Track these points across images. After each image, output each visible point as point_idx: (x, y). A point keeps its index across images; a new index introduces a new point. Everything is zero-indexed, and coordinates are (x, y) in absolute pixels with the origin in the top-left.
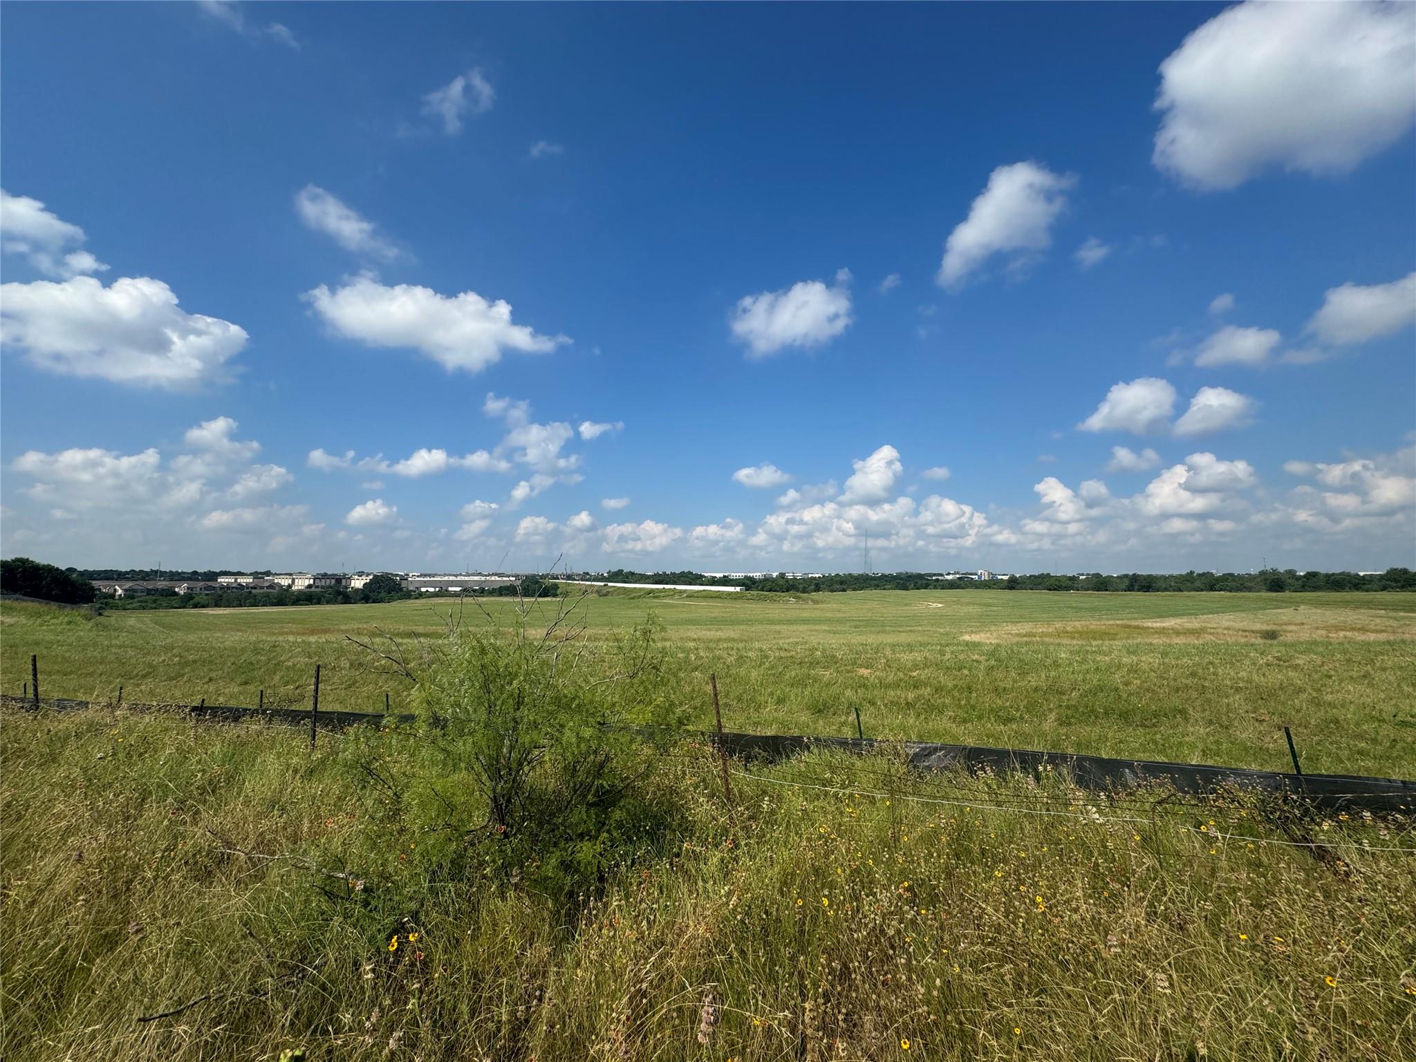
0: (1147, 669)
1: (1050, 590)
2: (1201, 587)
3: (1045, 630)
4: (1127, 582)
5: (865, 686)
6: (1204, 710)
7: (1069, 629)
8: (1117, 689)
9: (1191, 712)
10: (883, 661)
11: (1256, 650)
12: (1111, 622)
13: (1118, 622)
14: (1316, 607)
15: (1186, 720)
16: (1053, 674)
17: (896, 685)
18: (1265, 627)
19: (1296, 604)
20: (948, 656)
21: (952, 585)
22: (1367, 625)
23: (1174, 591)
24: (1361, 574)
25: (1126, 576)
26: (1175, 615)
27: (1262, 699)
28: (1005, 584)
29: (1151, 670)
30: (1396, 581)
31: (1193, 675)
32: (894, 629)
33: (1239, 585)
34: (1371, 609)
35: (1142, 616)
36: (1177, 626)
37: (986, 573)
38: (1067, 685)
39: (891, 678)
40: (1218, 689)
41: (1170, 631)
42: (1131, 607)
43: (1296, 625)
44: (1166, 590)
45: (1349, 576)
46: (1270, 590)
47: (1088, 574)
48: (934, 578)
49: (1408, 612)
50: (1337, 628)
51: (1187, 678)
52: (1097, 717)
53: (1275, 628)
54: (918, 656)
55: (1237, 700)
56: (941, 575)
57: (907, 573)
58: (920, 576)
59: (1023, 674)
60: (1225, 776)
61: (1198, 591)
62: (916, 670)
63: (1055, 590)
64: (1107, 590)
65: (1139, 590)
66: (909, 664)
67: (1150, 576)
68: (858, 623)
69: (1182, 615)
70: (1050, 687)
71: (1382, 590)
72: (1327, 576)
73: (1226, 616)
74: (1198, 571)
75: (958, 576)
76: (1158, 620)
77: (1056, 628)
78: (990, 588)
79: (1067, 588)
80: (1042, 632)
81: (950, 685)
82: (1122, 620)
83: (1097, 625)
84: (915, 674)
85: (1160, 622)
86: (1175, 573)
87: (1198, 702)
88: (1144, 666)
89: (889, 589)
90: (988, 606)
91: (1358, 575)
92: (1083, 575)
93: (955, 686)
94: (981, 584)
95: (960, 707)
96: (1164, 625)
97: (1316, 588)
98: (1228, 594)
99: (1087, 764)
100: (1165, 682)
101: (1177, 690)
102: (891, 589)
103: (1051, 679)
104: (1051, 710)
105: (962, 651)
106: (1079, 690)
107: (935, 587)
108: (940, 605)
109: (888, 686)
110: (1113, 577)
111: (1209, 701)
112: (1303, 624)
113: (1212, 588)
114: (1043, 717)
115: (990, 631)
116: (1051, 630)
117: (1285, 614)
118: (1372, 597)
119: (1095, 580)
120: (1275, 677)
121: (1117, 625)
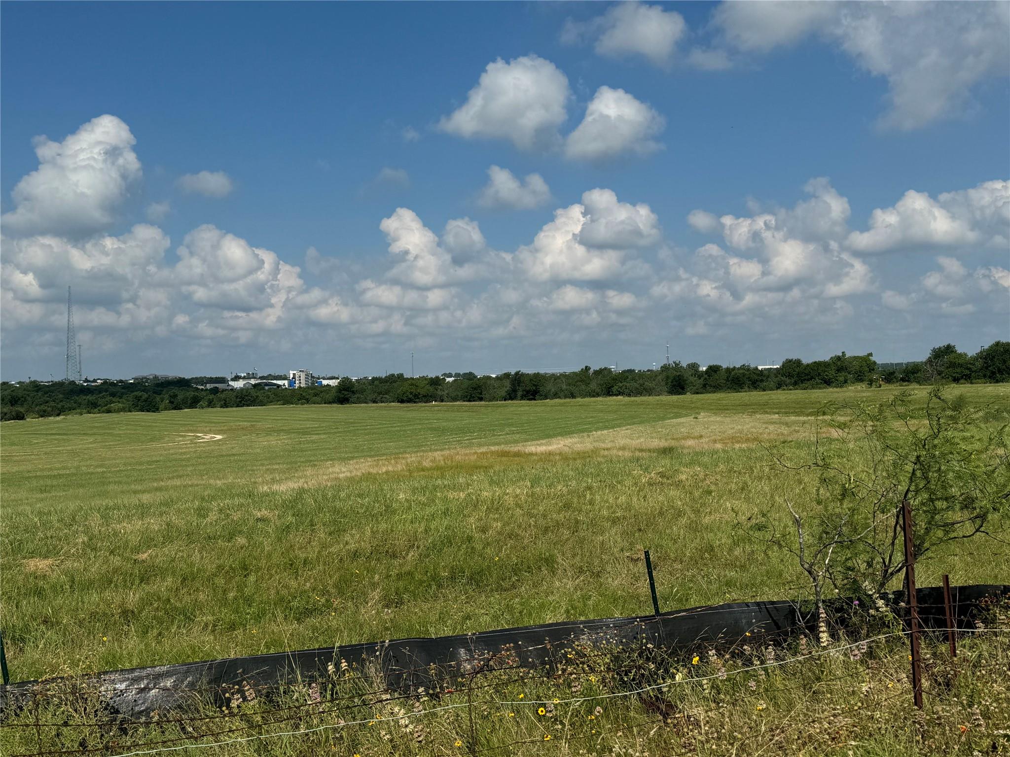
0: (512, 505)
1: (402, 401)
2: (598, 390)
3: (390, 468)
4: (507, 384)
5: (39, 593)
6: (574, 556)
7: (426, 464)
8: (470, 539)
9: (560, 560)
10: (82, 539)
11: (641, 466)
12: (483, 449)
13: (493, 448)
14: (715, 414)
15: (553, 572)
16: (383, 526)
17: (106, 582)
18: (663, 444)
19: (694, 410)
20: (212, 517)
21: (244, 399)
22: (761, 434)
23: (566, 397)
24: (760, 368)
25: (507, 375)
26: (566, 432)
27: (640, 530)
28: (333, 393)
29: (517, 505)
30: (790, 376)
31: (567, 506)
32: (125, 487)
33: (638, 386)
34: (767, 413)
35: (523, 436)
36: (566, 449)
37: (303, 376)
38: (401, 543)
39: (95, 569)
40: (593, 523)
41: (557, 458)
42: (512, 425)
43: (693, 438)
44: (556, 396)
45: (748, 370)
46: (671, 392)
47: (457, 375)
48: (209, 386)
49: (798, 415)
50: (734, 439)
51: (559, 513)
52: (440, 586)
53: (673, 443)
54: (155, 524)
55: (613, 536)
56: (223, 380)
57: (156, 377)
58: (182, 383)
59: (337, 531)
60: (579, 633)
61: (594, 396)
62: (149, 547)
63: (409, 401)
64: (481, 399)
65: (522, 398)
66: (134, 540)
67: (537, 375)
68: (49, 482)
69: (572, 433)
70: (375, 550)
71: (778, 388)
72: (728, 370)
73: (624, 431)
74: (595, 367)
75: (253, 382)
76: (544, 441)
77: (407, 465)
78: (308, 401)
79: (427, 398)
80: (387, 472)
81: (211, 568)
82: (499, 444)
83: (466, 455)
84: (144, 556)
85: (546, 445)
86: (569, 370)
87: (570, 544)
88: (509, 501)
89: (119, 411)
90: (305, 433)
91: (757, 368)
92: (450, 376)
93: (220, 567)
94: (292, 396)
95: (224, 602)
96: (550, 448)
97: (717, 388)
98: (627, 399)
99: (406, 651)
100: (532, 521)
101: (547, 529)
102: (123, 410)
103: (379, 536)
104: (374, 586)
105: (242, 505)
106: (418, 547)
107: (211, 404)
108: (219, 437)
109: (88, 586)
110: (489, 378)
111: (582, 541)
112: (701, 436)
113: (609, 392)
114: (361, 598)
115: (306, 477)
116: (399, 467)
117: (684, 424)
118: (766, 397)
119: (467, 383)
120: (657, 499)
121: (492, 453)
